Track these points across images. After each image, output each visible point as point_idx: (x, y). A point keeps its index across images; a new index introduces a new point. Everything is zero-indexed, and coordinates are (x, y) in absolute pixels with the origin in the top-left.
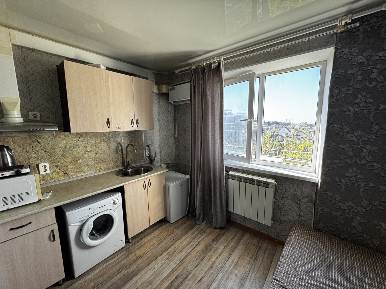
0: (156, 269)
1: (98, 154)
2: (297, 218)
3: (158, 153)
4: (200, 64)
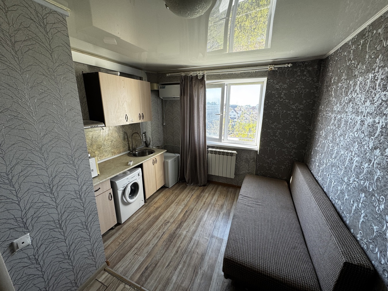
0: (172, 211)
1: (113, 142)
2: (247, 171)
3: (151, 138)
4: (188, 73)
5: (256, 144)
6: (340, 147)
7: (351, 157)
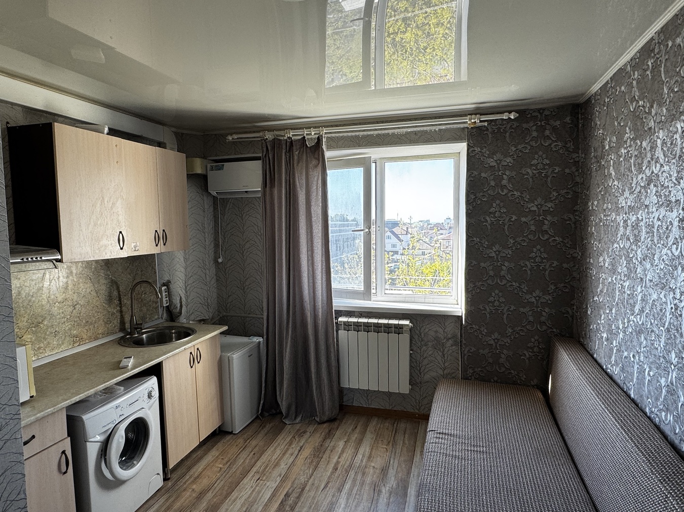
0: (246, 496)
1: (78, 307)
2: (441, 372)
3: (184, 299)
4: (282, 133)
5: (457, 302)
6: (648, 285)
7: (675, 302)
